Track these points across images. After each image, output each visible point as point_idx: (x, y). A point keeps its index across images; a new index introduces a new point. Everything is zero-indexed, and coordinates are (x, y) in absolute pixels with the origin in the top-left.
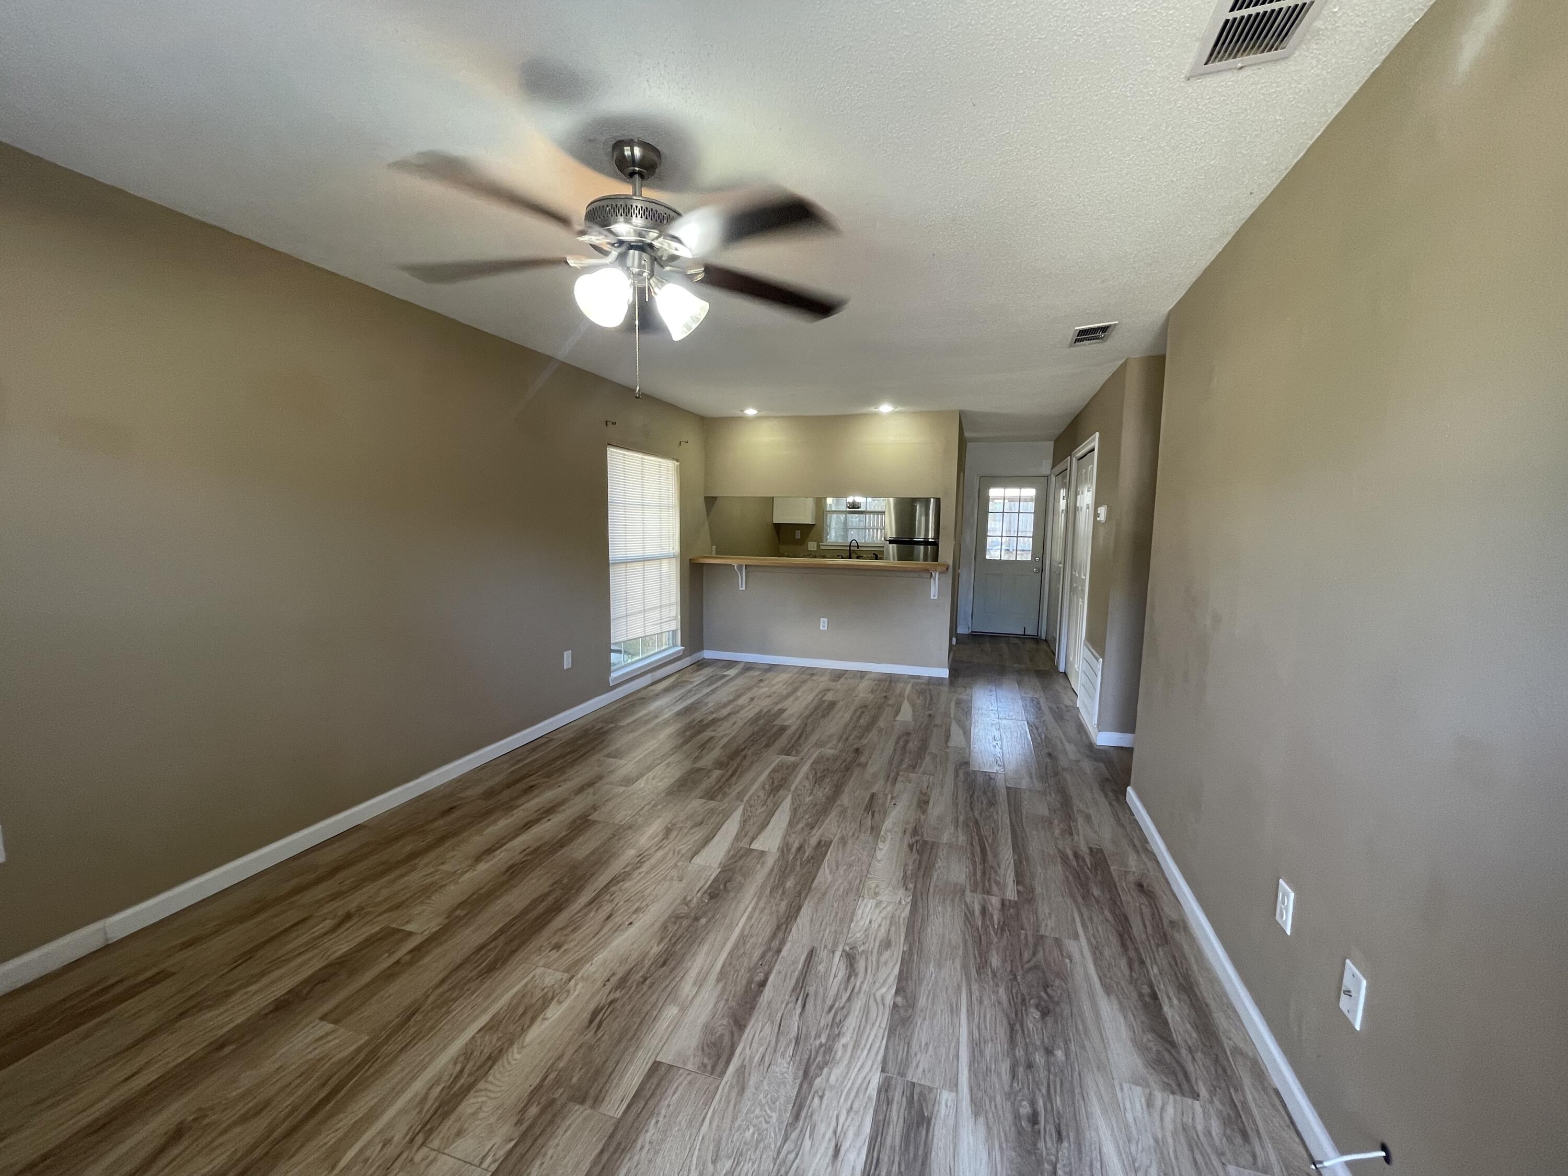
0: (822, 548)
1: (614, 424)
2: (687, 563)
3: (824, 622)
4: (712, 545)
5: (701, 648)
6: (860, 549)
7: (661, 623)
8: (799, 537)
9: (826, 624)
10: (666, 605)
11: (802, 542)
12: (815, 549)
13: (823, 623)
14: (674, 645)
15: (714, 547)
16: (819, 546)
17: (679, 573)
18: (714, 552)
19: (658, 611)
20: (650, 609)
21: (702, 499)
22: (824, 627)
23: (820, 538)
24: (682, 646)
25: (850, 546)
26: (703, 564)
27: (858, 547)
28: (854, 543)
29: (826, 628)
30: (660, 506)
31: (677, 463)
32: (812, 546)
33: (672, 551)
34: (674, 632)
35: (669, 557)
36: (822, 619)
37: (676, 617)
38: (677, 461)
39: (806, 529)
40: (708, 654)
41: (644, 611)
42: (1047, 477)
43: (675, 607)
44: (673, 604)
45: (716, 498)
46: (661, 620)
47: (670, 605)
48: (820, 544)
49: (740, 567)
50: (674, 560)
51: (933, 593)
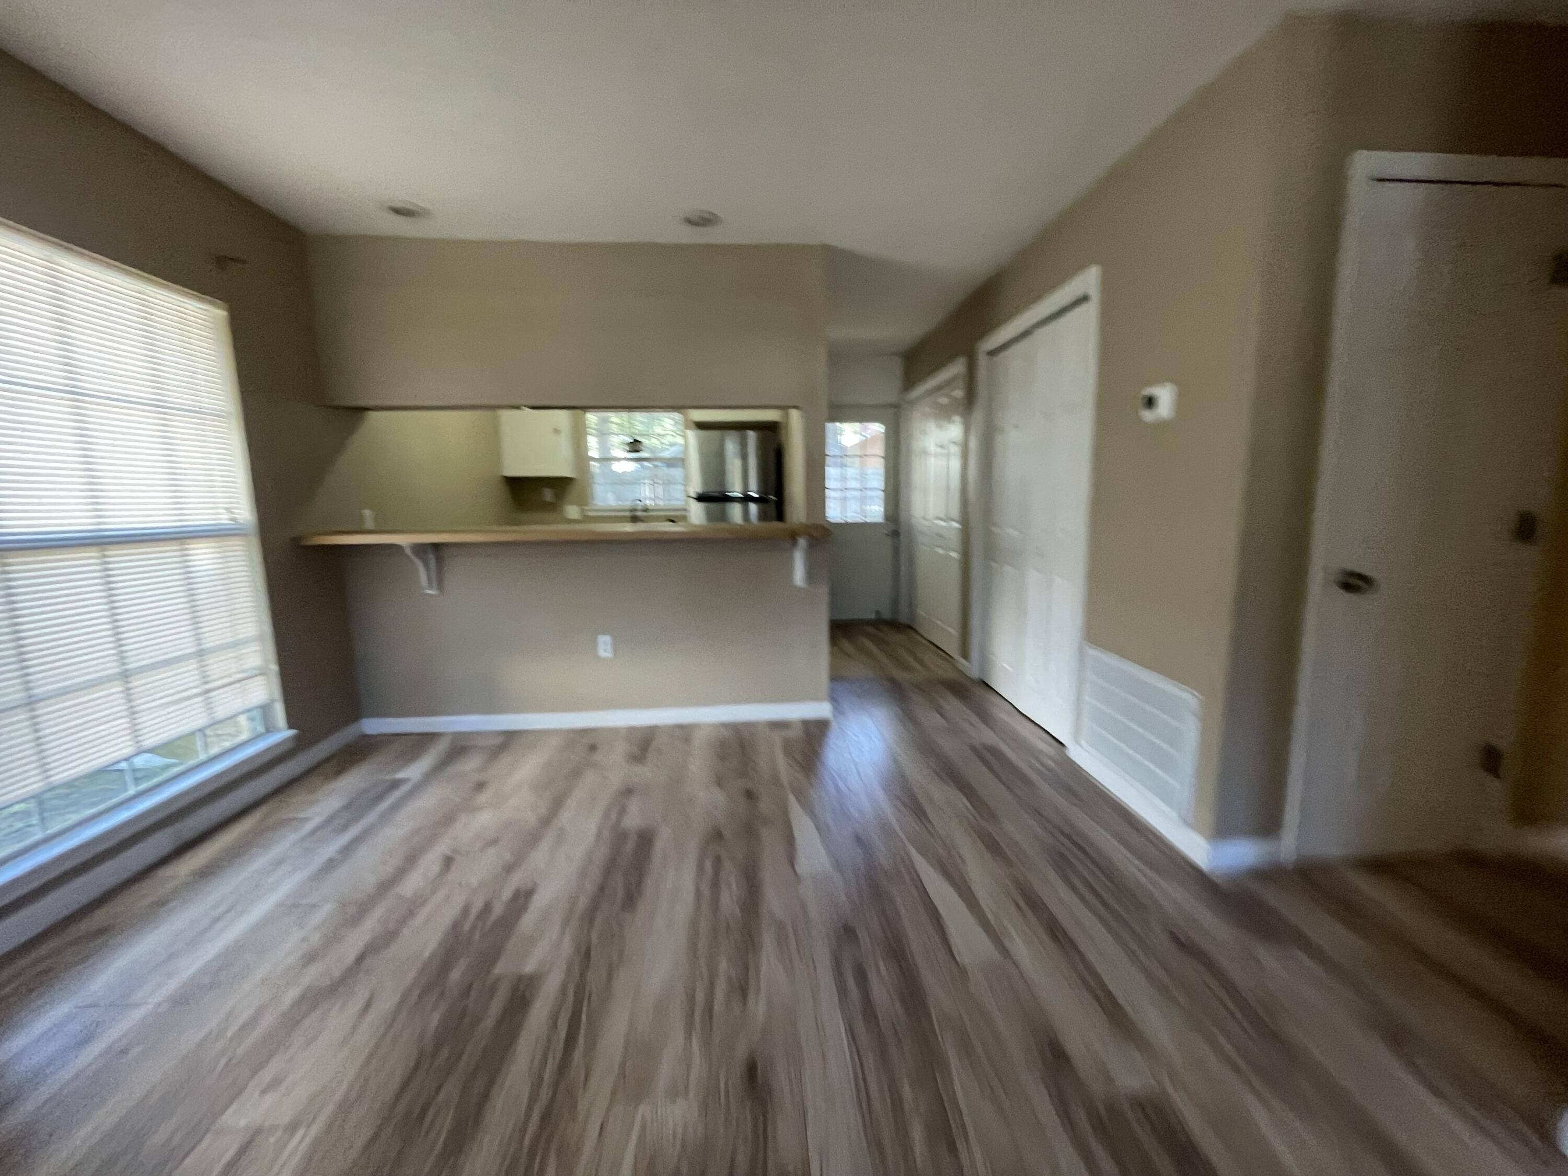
0: (588, 514)
3: (605, 643)
5: (355, 713)
6: (649, 513)
7: (208, 692)
8: (549, 499)
9: (610, 646)
11: (554, 507)
12: (577, 517)
13: (605, 646)
14: (269, 729)
16: (582, 512)
18: (370, 522)
19: (192, 664)
20: (149, 667)
22: (606, 652)
23: (583, 500)
24: (290, 728)
25: (632, 510)
27: (645, 510)
28: (638, 505)
29: (609, 655)
32: (571, 512)
36: (601, 638)
39: (560, 485)
40: (373, 726)
41: (125, 676)
42: (896, 407)
43: (254, 647)
44: (246, 642)
45: (362, 410)
46: (206, 683)
47: (235, 645)
48: (586, 508)
49: (421, 550)
50: (238, 542)
51: (799, 575)
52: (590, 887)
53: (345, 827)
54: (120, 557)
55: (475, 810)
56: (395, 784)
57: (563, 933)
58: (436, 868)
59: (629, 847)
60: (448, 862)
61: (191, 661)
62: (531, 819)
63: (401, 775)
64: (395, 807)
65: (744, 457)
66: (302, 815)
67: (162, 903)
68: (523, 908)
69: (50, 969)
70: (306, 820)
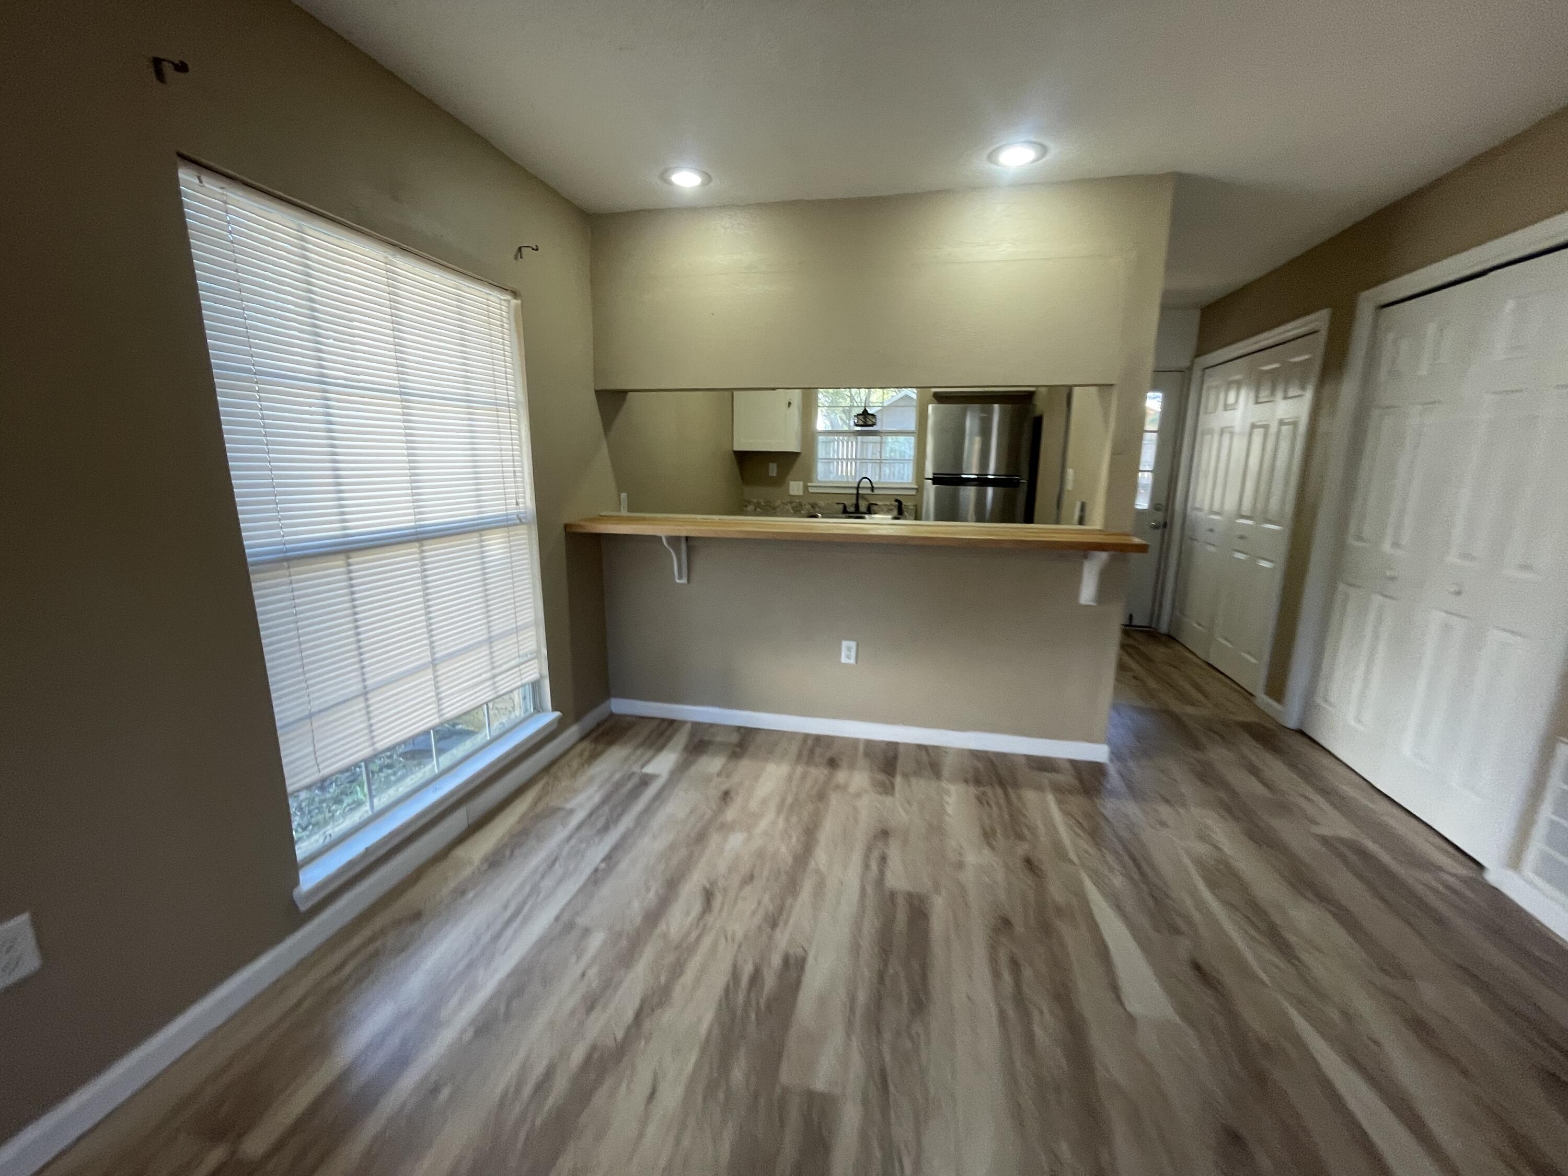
0: (811, 490)
1: (182, 67)
2: (558, 533)
3: (849, 649)
4: (620, 491)
5: (606, 692)
6: (876, 492)
7: (494, 676)
8: (774, 474)
9: (853, 654)
10: (505, 635)
11: (780, 481)
12: (801, 493)
13: (848, 652)
14: (538, 709)
15: (624, 495)
16: (806, 488)
17: (536, 556)
18: (624, 504)
19: (484, 651)
20: (450, 656)
21: (592, 397)
22: (848, 657)
23: (808, 475)
24: (555, 709)
25: (858, 488)
26: (599, 537)
27: (872, 488)
28: (866, 483)
29: (852, 661)
30: (469, 401)
31: (515, 302)
32: (795, 488)
33: (512, 509)
34: (535, 686)
35: (504, 524)
36: (845, 644)
37: (538, 651)
38: (515, 294)
39: (786, 460)
40: (621, 706)
41: (434, 663)
42: (1186, 373)
43: (531, 632)
44: (525, 627)
45: (624, 392)
46: (494, 668)
47: (517, 630)
48: (809, 484)
49: (674, 540)
50: (522, 531)
51: (1087, 592)
52: (867, 973)
53: (606, 828)
54: (434, 550)
55: (726, 829)
56: (645, 781)
57: (848, 1035)
58: (697, 907)
59: (901, 916)
60: (708, 896)
61: (484, 648)
62: (785, 851)
63: (649, 769)
64: (648, 811)
65: (985, 433)
66: (569, 806)
67: (461, 892)
68: (796, 985)
69: (376, 954)
70: (571, 812)
